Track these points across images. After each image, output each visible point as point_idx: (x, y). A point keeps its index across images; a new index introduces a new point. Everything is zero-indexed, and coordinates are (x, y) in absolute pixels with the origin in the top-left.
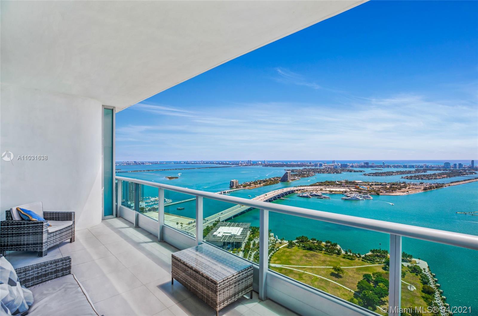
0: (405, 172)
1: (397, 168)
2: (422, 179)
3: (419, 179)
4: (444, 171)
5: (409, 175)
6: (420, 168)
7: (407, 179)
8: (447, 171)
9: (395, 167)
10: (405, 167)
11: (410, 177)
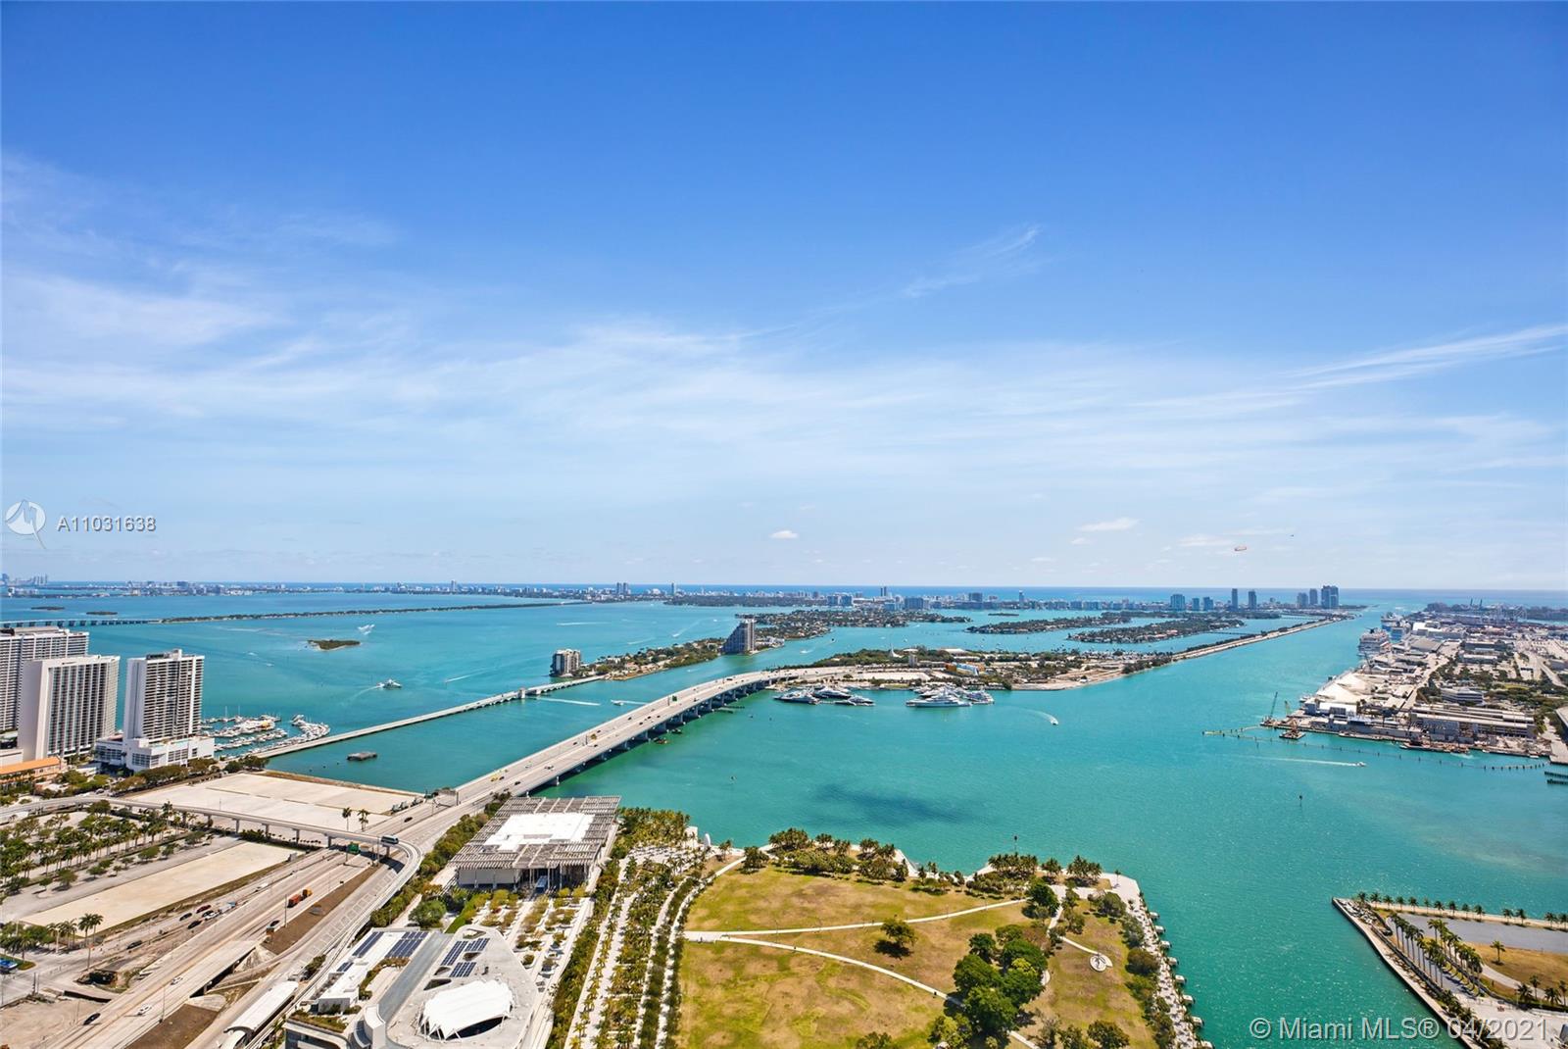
0: (1077, 622)
1: (1055, 608)
2: (1119, 641)
3: (1111, 642)
4: (1170, 617)
5: (1087, 630)
6: (1114, 609)
7: (1082, 640)
8: (1177, 617)
9: (1050, 606)
10: (1077, 606)
11: (1089, 635)
